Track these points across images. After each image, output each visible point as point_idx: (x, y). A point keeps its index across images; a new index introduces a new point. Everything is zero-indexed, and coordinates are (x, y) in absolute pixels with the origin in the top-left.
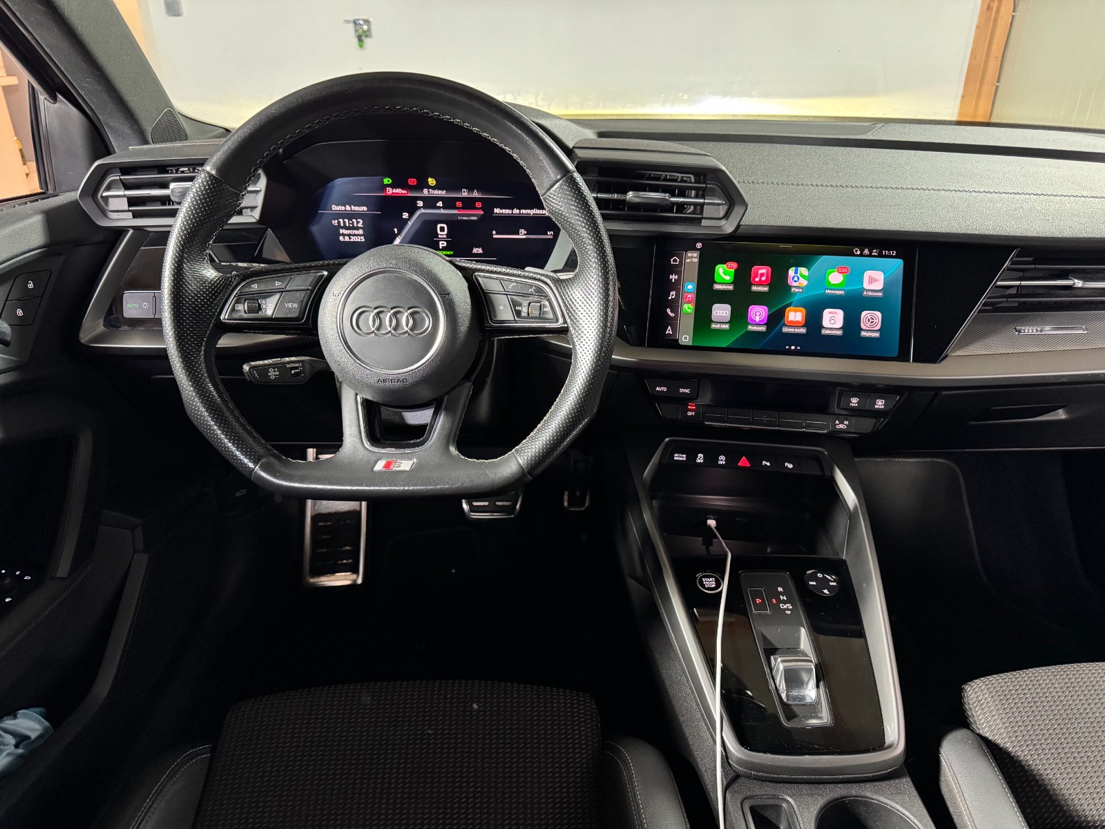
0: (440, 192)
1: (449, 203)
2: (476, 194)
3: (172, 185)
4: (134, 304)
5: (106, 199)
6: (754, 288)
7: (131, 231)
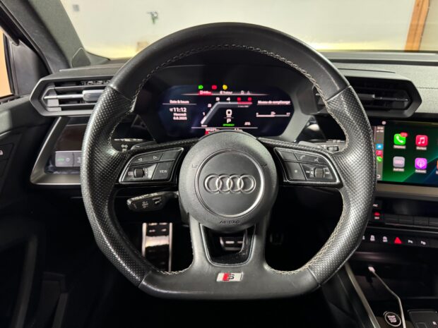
0: (229, 93)
1: (233, 99)
2: (248, 94)
3: (84, 92)
4: (62, 159)
5: (46, 100)
6: (418, 148)
7: (60, 118)
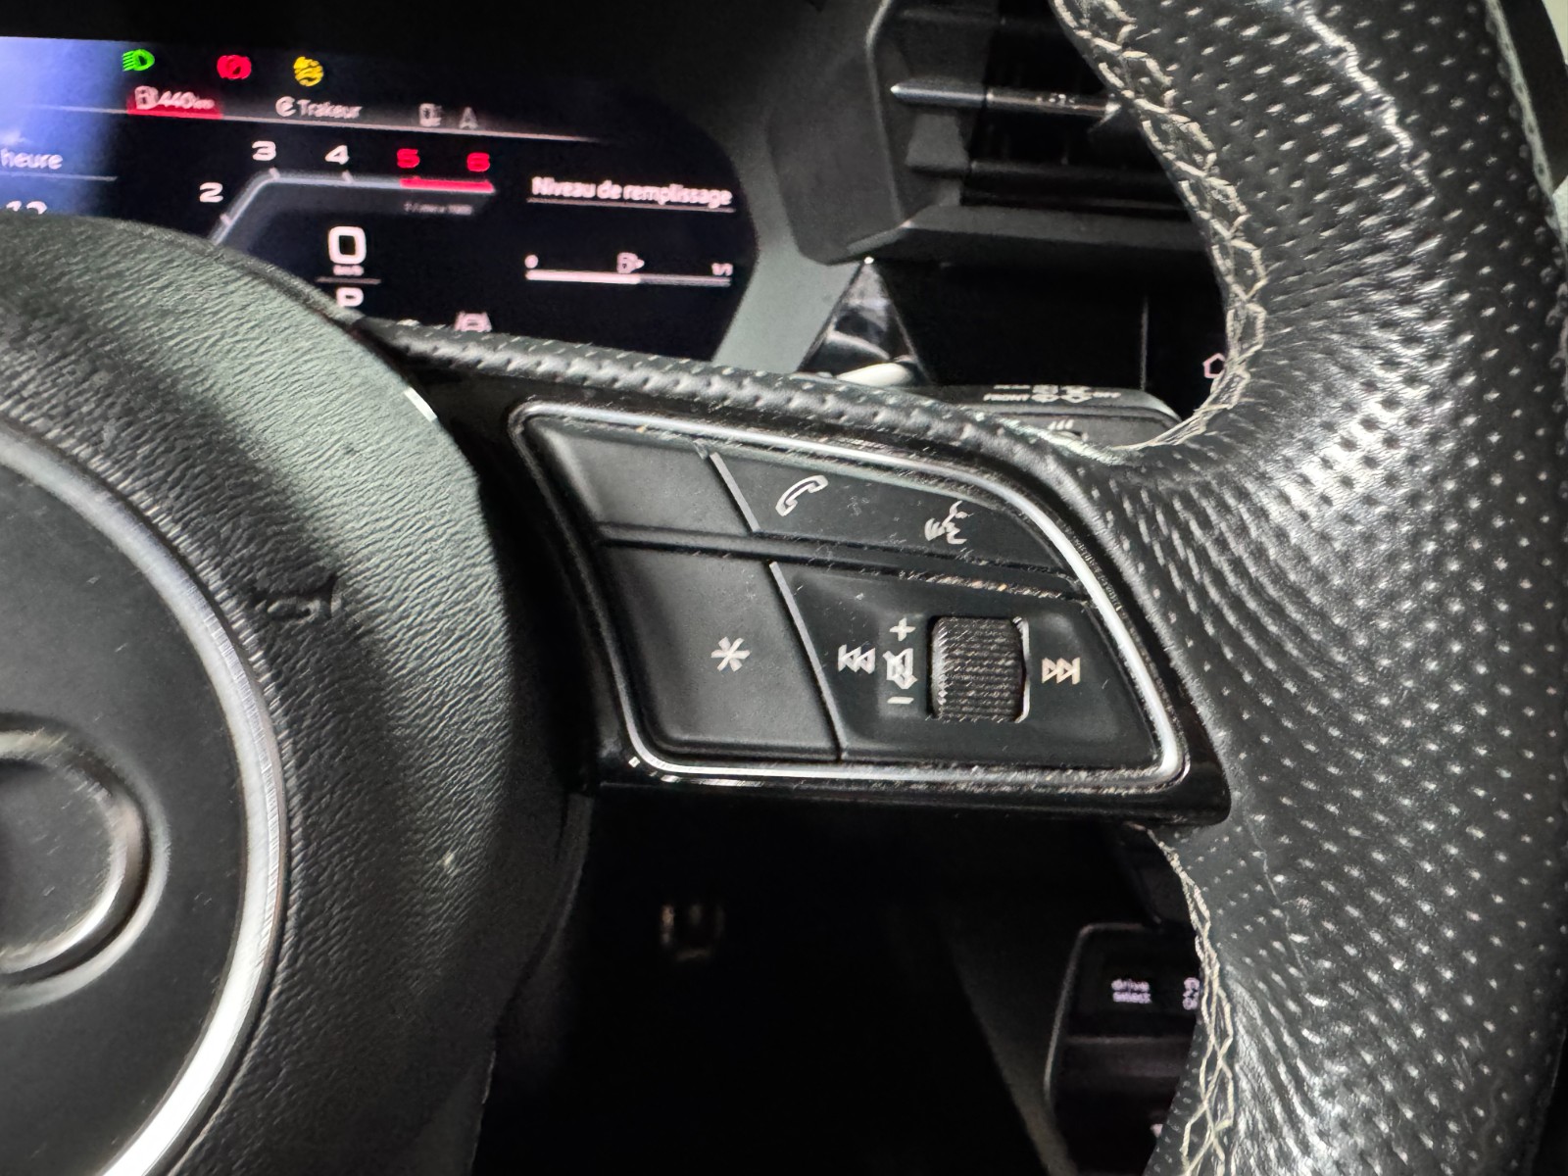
0: (339, 111)
1: (371, 153)
2: (468, 125)
